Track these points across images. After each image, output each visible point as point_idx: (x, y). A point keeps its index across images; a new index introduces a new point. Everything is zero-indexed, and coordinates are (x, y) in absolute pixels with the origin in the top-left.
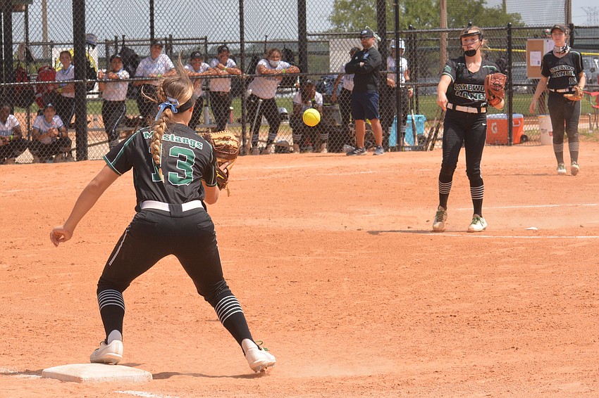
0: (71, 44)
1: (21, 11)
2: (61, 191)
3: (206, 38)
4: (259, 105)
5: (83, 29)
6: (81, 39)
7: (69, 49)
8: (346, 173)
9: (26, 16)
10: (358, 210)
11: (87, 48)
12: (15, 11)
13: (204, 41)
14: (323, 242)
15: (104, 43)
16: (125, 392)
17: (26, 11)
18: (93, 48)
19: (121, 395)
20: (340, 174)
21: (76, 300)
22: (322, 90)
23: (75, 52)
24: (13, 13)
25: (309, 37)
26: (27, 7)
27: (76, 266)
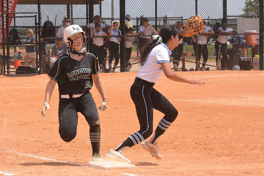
0: (119, 19)
1: (98, 4)
2: (111, 86)
3: (182, 18)
4: (220, 48)
5: (124, 13)
6: (123, 17)
7: (118, 22)
8: (241, 80)
9: (100, 7)
10: (243, 96)
11: (126, 21)
12: (95, 4)
13: (181, 19)
14: (224, 110)
15: (136, 19)
16: (123, 174)
17: (101, 4)
18: (129, 21)
19: (121, 175)
20: (238, 80)
21: (109, 134)
22: (233, 42)
23: (120, 23)
24: (94, 5)
25: (228, 18)
26: (101, 2)
27: (111, 118)
